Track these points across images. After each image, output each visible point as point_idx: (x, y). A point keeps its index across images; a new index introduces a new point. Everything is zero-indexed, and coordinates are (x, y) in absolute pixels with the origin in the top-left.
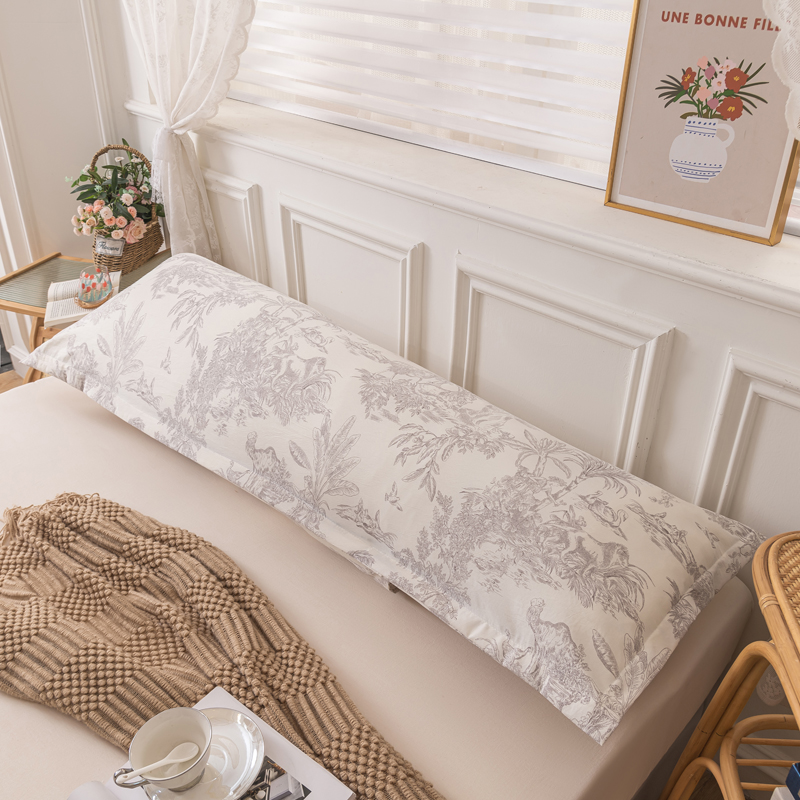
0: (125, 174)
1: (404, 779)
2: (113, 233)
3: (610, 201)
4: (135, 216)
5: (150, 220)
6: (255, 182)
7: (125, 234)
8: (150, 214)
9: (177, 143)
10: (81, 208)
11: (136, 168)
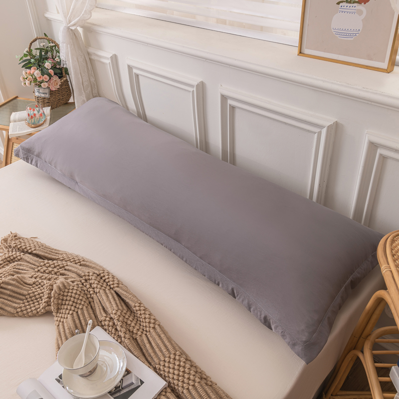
0: (47, 52)
1: (199, 382)
2: (42, 84)
3: (300, 53)
4: (53, 74)
5: (62, 77)
6: (114, 53)
7: (49, 85)
8: (62, 73)
9: (72, 34)
10: (24, 72)
11: (52, 49)
